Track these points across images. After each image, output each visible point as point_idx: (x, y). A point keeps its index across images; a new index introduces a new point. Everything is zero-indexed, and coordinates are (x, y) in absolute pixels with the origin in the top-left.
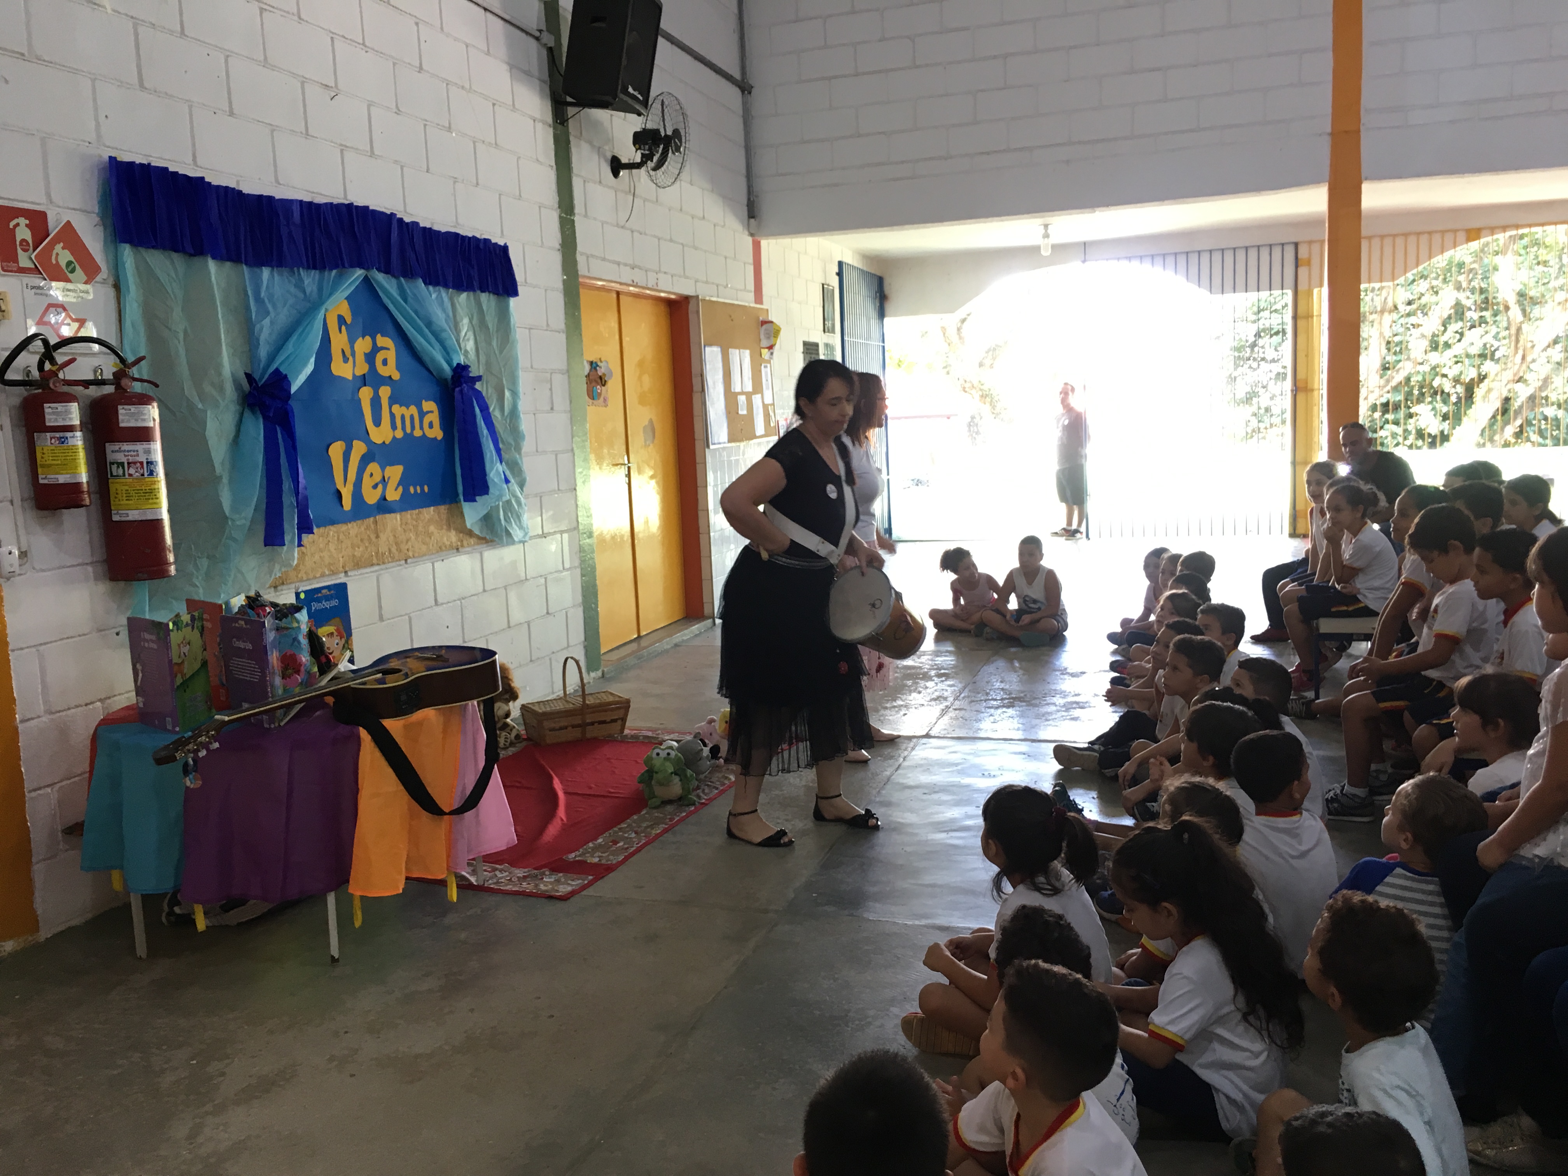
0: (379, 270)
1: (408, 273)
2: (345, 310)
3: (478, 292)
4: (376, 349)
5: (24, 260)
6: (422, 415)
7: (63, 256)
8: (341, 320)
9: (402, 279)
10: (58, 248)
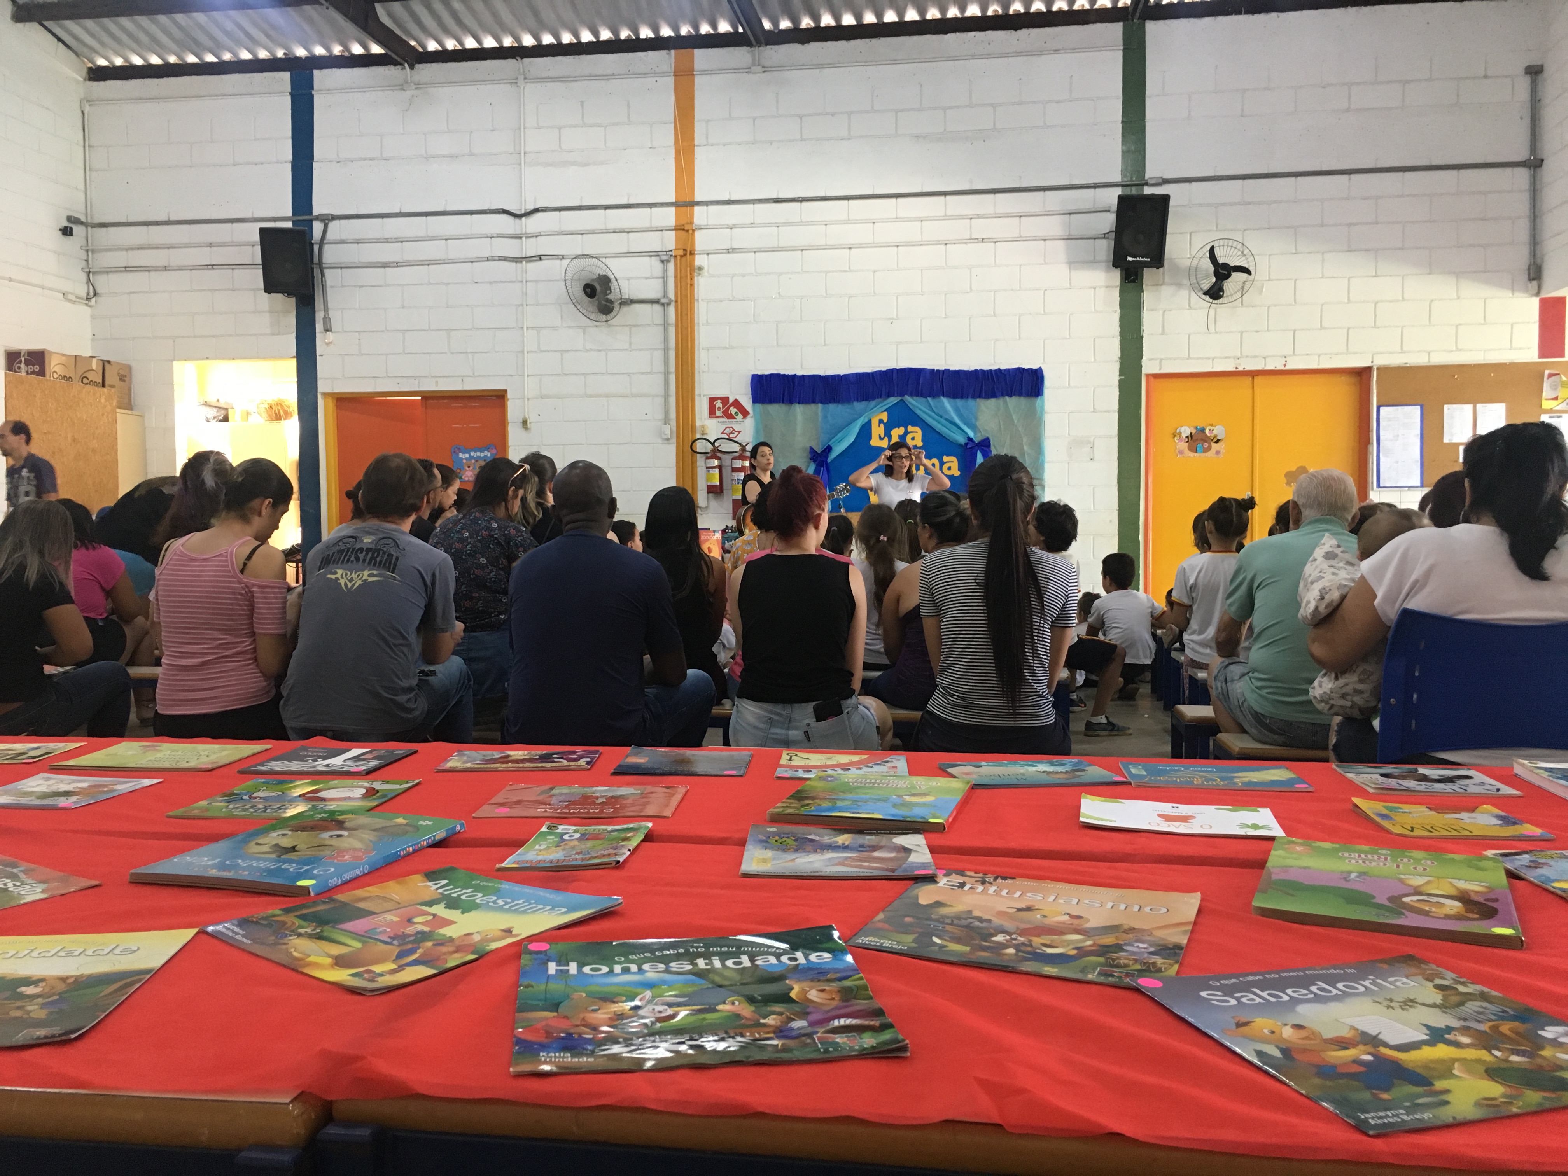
0: (911, 395)
1: (934, 395)
2: (885, 417)
3: (1007, 398)
4: (906, 433)
5: (719, 413)
6: (942, 464)
7: (733, 410)
8: (881, 421)
9: (929, 399)
10: (732, 408)
